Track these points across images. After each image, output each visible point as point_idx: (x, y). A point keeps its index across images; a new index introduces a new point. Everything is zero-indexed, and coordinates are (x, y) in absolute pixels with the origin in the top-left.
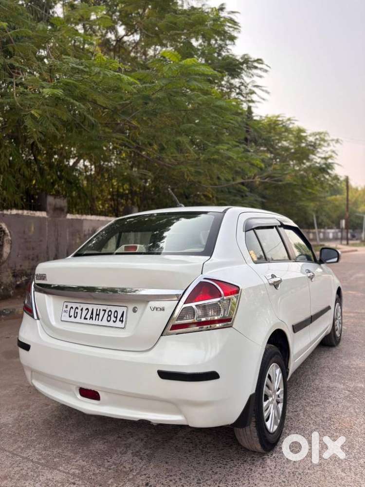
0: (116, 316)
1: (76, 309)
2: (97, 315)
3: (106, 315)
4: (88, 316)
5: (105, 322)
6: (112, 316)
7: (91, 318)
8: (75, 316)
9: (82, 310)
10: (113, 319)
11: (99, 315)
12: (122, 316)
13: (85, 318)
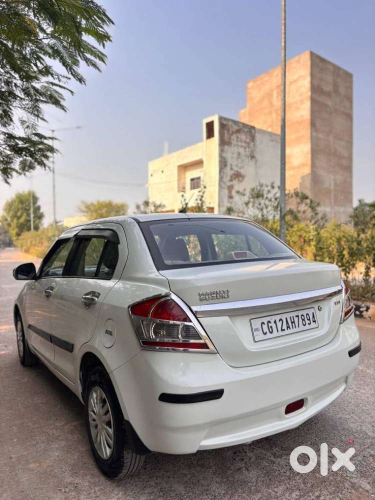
0: (308, 318)
1: (269, 324)
2: (292, 323)
3: (301, 320)
4: (285, 327)
5: (302, 328)
6: (306, 319)
7: (288, 327)
8: (271, 331)
9: (275, 322)
10: (307, 322)
11: (294, 322)
12: (313, 317)
13: (282, 330)
